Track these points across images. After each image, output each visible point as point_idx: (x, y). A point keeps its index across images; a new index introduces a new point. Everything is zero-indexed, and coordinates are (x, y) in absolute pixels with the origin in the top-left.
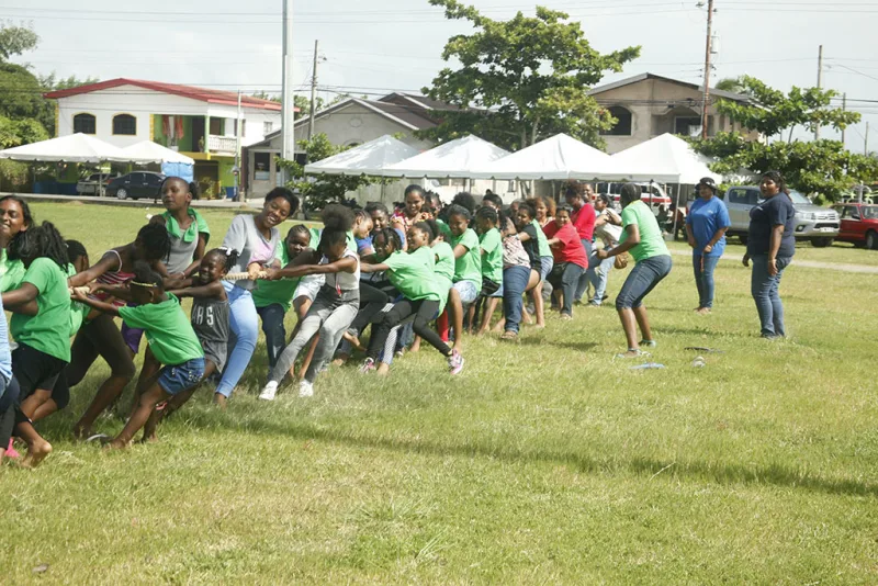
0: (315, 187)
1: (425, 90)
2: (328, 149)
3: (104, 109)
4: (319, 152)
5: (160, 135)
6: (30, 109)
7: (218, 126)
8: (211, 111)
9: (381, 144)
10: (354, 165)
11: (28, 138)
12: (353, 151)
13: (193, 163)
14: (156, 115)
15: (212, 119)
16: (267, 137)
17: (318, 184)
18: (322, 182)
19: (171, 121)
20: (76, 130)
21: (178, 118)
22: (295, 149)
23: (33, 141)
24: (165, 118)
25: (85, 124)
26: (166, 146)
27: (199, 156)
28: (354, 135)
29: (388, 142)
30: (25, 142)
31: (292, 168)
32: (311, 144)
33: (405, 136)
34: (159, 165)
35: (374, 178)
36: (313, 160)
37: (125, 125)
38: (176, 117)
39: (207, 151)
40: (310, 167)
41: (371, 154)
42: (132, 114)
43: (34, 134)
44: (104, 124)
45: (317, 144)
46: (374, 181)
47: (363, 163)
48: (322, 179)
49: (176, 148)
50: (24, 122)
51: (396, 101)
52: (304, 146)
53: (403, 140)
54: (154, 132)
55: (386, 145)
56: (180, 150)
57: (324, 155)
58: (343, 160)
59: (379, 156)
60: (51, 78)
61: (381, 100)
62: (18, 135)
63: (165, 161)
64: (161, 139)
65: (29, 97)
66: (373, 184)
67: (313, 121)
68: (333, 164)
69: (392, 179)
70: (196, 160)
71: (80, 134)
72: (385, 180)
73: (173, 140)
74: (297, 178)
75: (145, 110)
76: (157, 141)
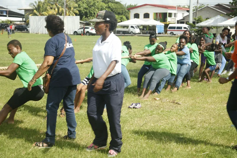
0: (198, 30)
1: (230, 3)
2: (202, 20)
3: (141, 12)
4: (199, 21)
5: (155, 18)
6: (121, 13)
7: (170, 15)
8: (169, 11)
9: (217, 18)
10: (210, 24)
11: (122, 20)
12: (209, 20)
13: (164, 25)
14: (154, 13)
15: (169, 13)
16: (184, 17)
17: (199, 29)
18: (200, 29)
19: (158, 14)
20: (135, 17)
21: (160, 14)
22: (193, 20)
23: (123, 21)
24: (157, 14)
25: (137, 16)
26: (157, 20)
27: (165, 23)
28: (208, 16)
29: (219, 17)
30: (121, 21)
31: (192, 25)
32: (197, 19)
33: (223, 15)
34: (156, 26)
35: (214, 27)
36: (197, 23)
37: (147, 16)
38: (159, 13)
39: (167, 22)
40: (197, 25)
41: (214, 21)
42: (149, 13)
43: (123, 19)
44: (142, 16)
45: (199, 19)
46: (214, 28)
47: (212, 23)
48: (200, 28)
49: (159, 21)
50: (121, 16)
51: (219, 6)
52: (195, 19)
53: (223, 16)
54: (154, 17)
55: (218, 18)
56: (160, 22)
57: (201, 22)
58: (206, 22)
59: (216, 21)
60: (126, 4)
61: (215, 6)
62: (120, 20)
63: (157, 25)
64: (156, 19)
65: (121, 10)
66: (214, 29)
67: (197, 12)
68: (203, 24)
69: (219, 27)
70: (165, 24)
71: (136, 19)
72: (217, 27)
73: (159, 19)
74: (193, 28)
75: (152, 11)
76: (155, 19)
